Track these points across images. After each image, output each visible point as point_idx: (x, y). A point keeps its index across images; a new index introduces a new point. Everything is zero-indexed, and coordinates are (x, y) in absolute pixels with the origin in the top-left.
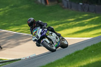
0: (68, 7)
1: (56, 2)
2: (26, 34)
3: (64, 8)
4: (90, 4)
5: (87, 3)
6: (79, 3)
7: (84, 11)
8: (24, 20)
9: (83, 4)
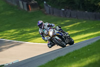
0: (50, 13)
1: (39, 8)
2: (8, 40)
3: (46, 14)
4: (72, 10)
5: (68, 9)
6: (61, 9)
7: (66, 17)
8: (6, 26)
9: (65, 10)
